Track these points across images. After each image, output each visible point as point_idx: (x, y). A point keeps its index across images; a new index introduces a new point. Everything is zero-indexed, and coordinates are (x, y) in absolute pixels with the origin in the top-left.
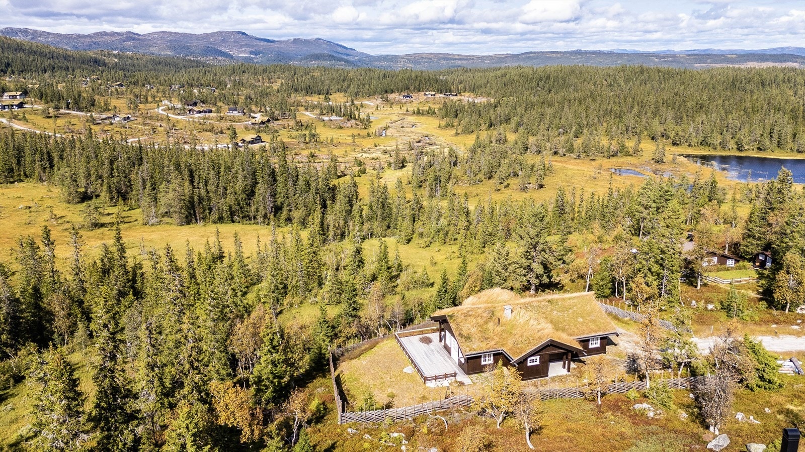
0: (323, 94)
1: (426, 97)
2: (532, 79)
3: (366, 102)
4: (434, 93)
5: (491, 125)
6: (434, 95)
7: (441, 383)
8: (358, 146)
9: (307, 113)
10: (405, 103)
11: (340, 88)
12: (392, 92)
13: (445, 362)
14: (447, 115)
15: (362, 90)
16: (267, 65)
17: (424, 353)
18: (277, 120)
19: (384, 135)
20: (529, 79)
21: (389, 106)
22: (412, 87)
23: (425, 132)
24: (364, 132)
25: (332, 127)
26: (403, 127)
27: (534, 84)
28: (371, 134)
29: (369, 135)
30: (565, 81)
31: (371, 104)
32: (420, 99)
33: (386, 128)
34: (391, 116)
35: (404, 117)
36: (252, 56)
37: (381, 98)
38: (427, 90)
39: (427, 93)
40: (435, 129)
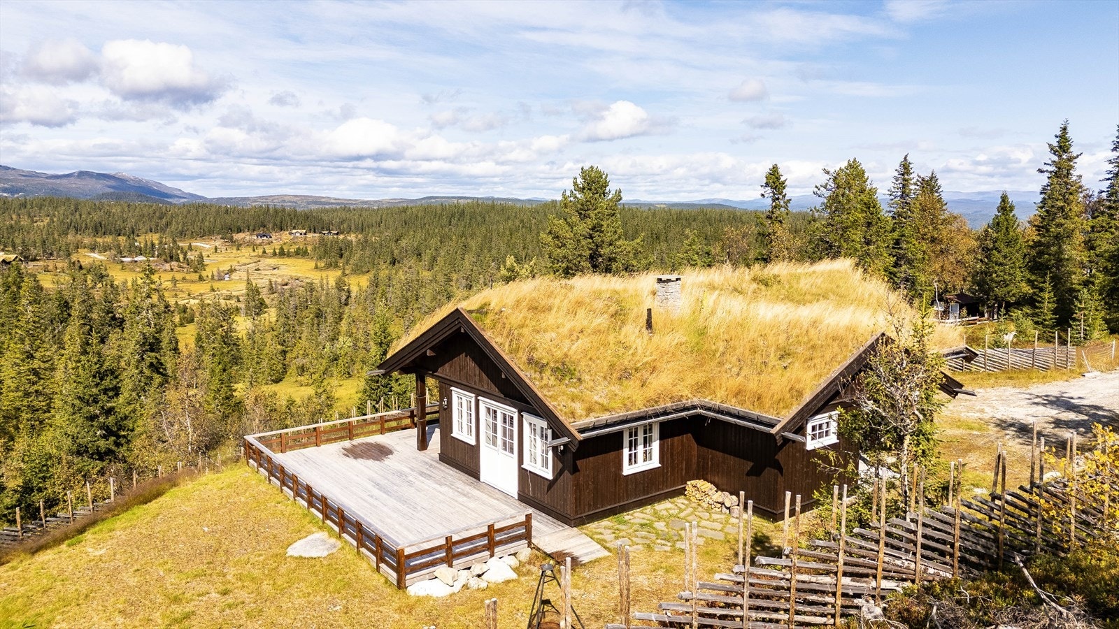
0: (124, 235)
1: (292, 237)
2: (441, 215)
3: (199, 244)
4: (304, 231)
5: (393, 263)
6: (305, 234)
7: (477, 569)
8: (181, 291)
9: (92, 255)
10: (260, 245)
11: (153, 227)
12: (239, 230)
13: (462, 499)
14: (326, 253)
15: (190, 228)
16: (28, 198)
17: (369, 486)
18: (34, 260)
19: (227, 279)
20: (438, 215)
21: (235, 248)
22: (271, 225)
23: (294, 274)
24: (195, 276)
25: (138, 270)
26: (258, 270)
27: (445, 221)
28: (205, 278)
29: (201, 279)
30: (484, 218)
31: (205, 246)
32: (282, 238)
33: (231, 271)
34: (239, 259)
35: (258, 259)
36: (5, 194)
37: (222, 238)
38: (294, 228)
39: (294, 231)
40: (309, 270)
